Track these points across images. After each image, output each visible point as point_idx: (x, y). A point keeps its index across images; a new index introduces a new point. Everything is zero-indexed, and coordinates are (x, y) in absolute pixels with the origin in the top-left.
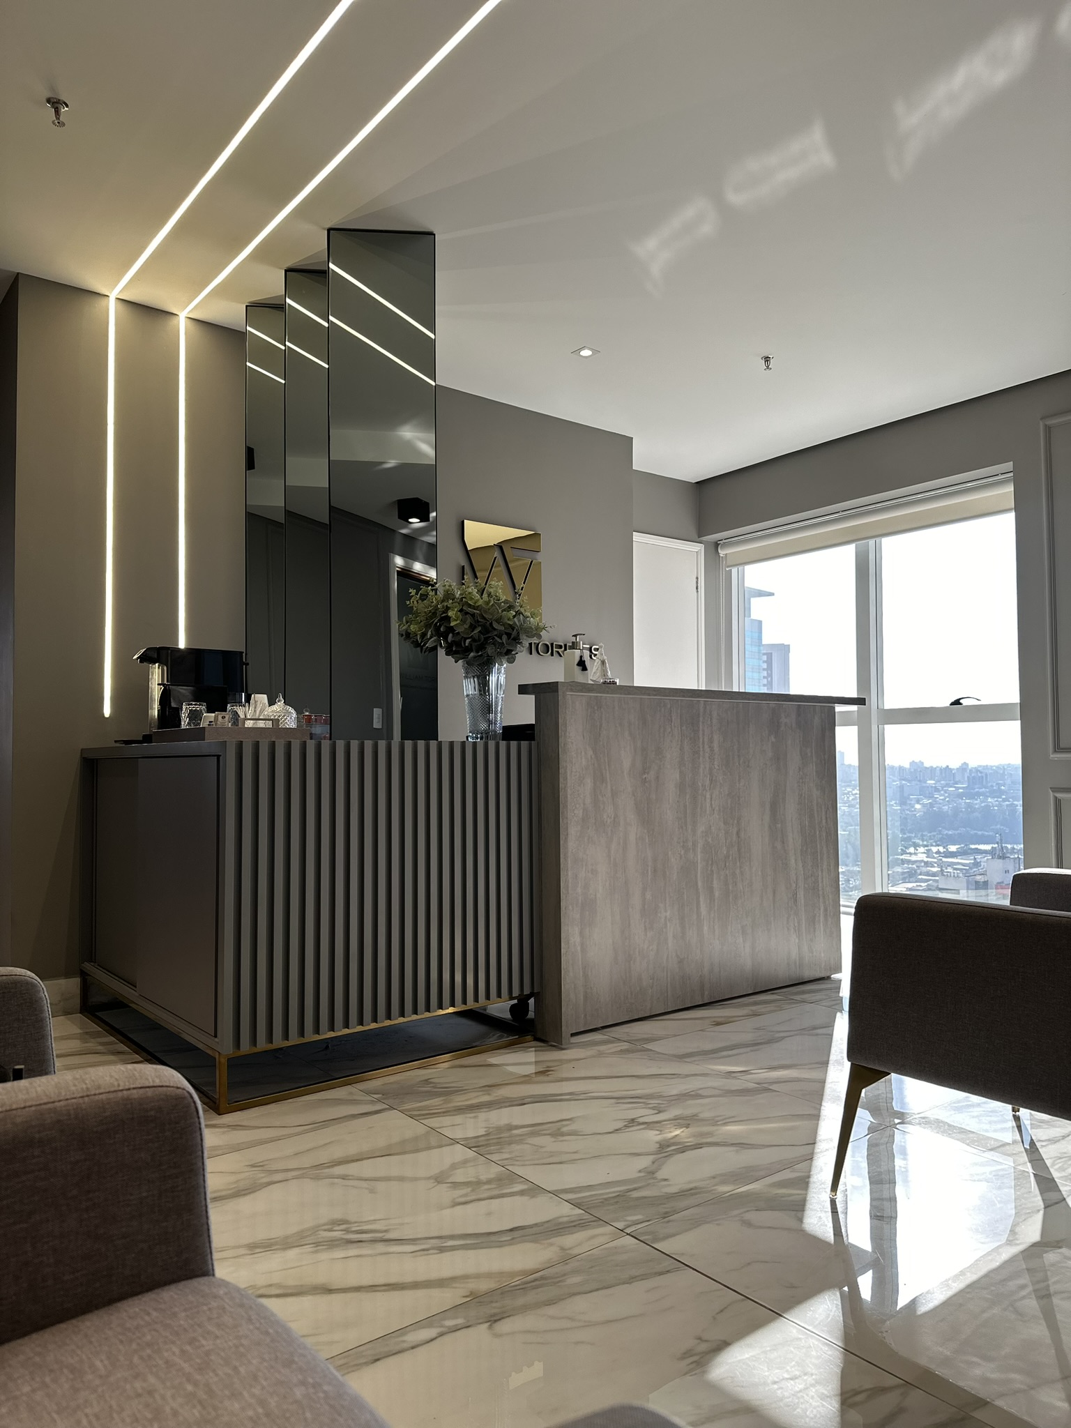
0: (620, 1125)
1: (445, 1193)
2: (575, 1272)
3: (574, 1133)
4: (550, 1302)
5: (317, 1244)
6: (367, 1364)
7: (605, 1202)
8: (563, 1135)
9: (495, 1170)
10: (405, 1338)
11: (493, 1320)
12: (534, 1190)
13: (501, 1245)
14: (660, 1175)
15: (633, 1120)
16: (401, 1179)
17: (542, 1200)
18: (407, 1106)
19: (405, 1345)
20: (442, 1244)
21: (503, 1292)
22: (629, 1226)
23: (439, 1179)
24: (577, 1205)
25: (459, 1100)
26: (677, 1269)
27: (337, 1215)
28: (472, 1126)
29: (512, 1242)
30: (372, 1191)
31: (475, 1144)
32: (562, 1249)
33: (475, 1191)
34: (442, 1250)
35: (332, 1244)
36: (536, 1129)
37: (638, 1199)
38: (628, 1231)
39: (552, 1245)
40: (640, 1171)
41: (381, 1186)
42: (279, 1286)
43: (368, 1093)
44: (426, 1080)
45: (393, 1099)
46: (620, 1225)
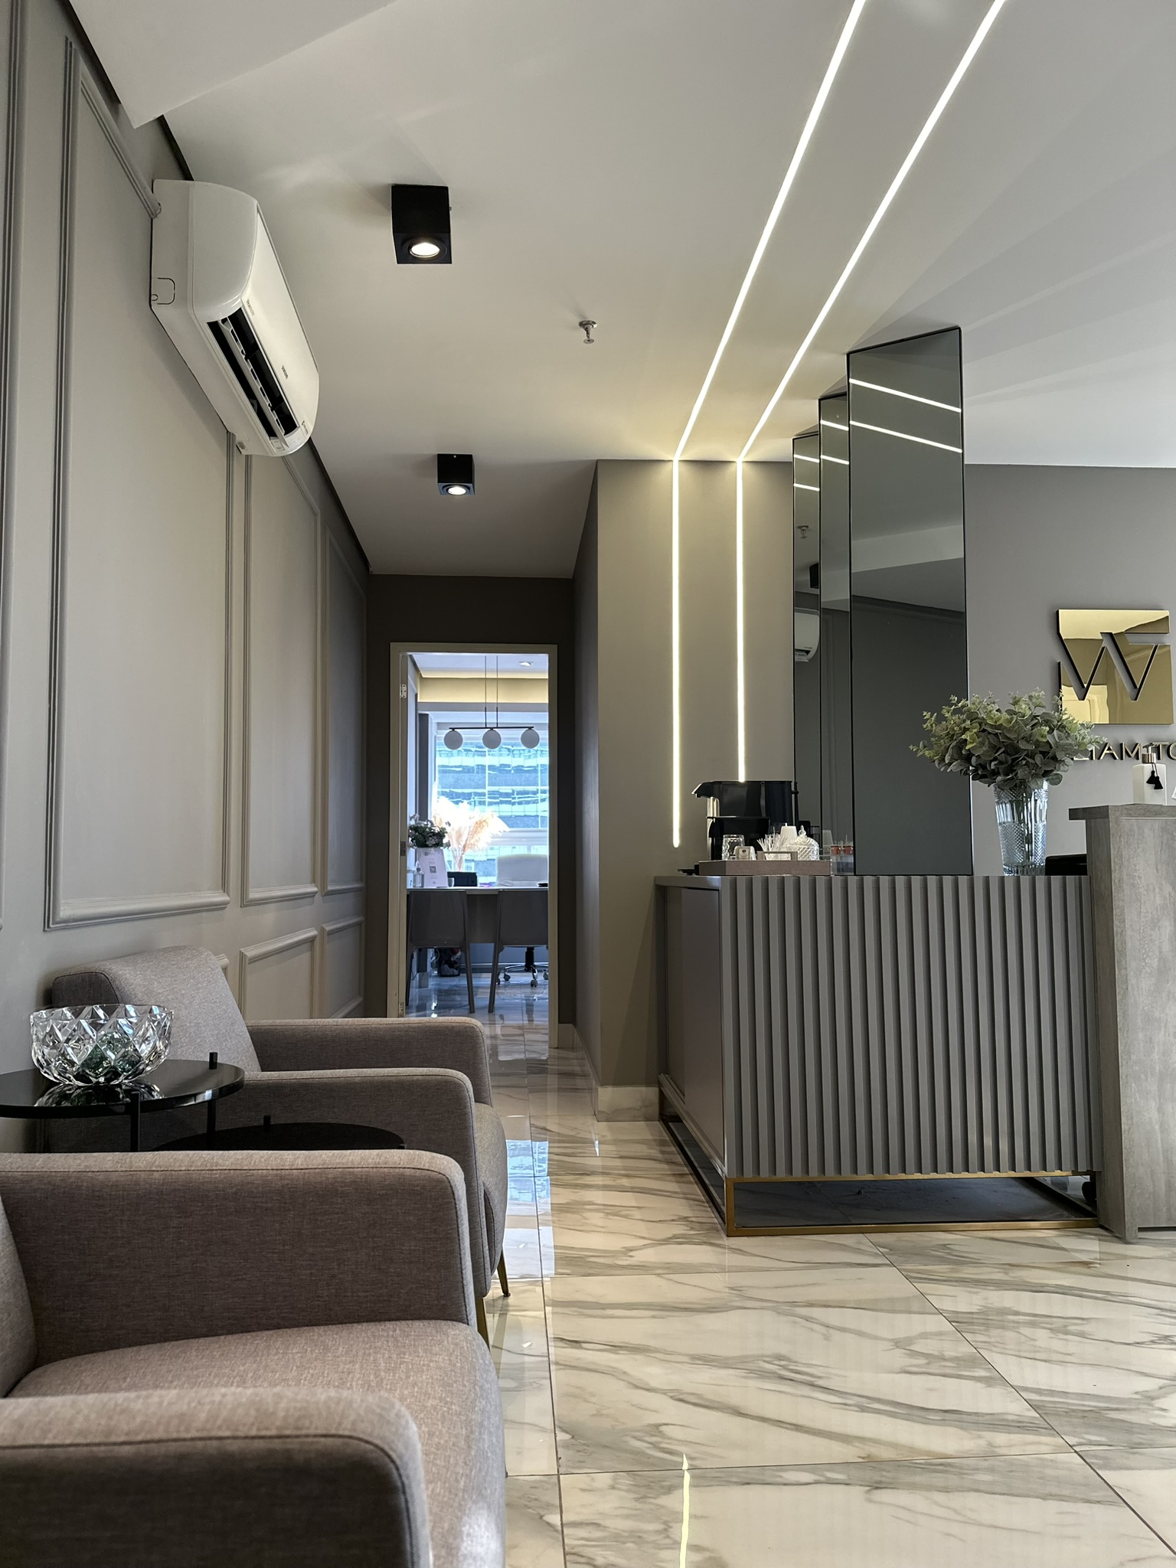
0: (1147, 1338)
1: (899, 1358)
2: (992, 1470)
3: (1082, 1335)
4: (946, 1490)
5: (751, 1371)
6: (737, 1483)
7: (1070, 1413)
8: (1066, 1333)
9: (965, 1349)
10: (781, 1474)
11: (877, 1486)
12: (996, 1379)
13: (927, 1422)
14: (1158, 1403)
15: (1166, 1337)
16: (860, 1334)
17: (997, 1391)
18: (909, 1267)
19: (779, 1480)
20: (866, 1404)
21: (897, 1464)
22: (1081, 1444)
23: (897, 1344)
24: (1034, 1406)
25: (968, 1272)
26: (1111, 1503)
27: (784, 1350)
28: (965, 1301)
29: (943, 1422)
30: (827, 1338)
31: (960, 1322)
32: (990, 1445)
33: (934, 1364)
34: (863, 1409)
35: (764, 1375)
36: (1036, 1320)
37: (1113, 1420)
38: (1077, 1449)
39: (980, 1437)
40: (1136, 1393)
41: (836, 1335)
42: (699, 1396)
43: (877, 1245)
44: (945, 1245)
45: (895, 1257)
46: (1072, 1440)
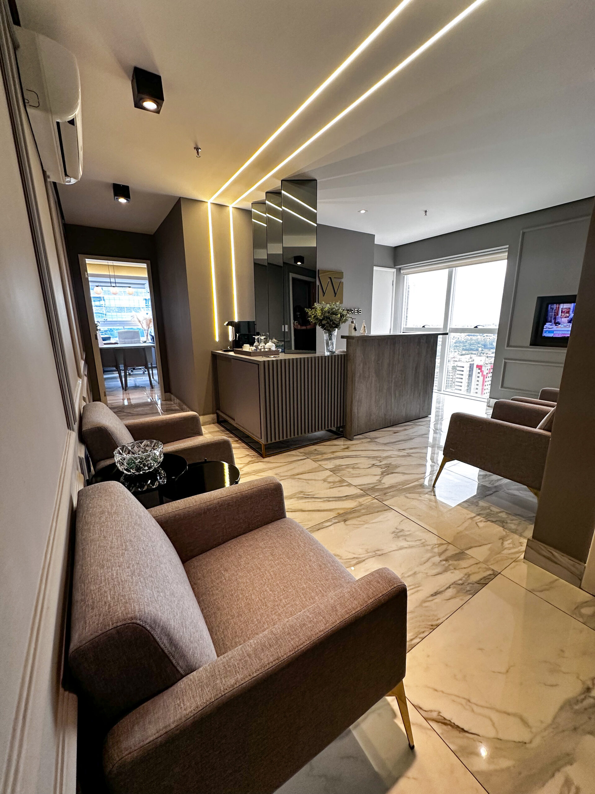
0: (370, 466)
1: (326, 485)
2: (363, 509)
3: (358, 468)
4: (358, 517)
5: (298, 498)
6: (316, 530)
7: (369, 489)
8: (355, 468)
9: (338, 479)
10: (324, 524)
11: (345, 521)
12: (350, 485)
13: (343, 500)
14: (383, 482)
15: (373, 464)
16: (315, 480)
17: (352, 488)
18: (312, 458)
19: (324, 526)
20: (329, 499)
21: (346, 513)
22: (375, 497)
23: (324, 480)
24: (362, 490)
25: (325, 456)
26: (389, 509)
27: (300, 489)
28: (330, 465)
29: (346, 500)
30: (308, 483)
31: (332, 470)
32: (359, 502)
33: (334, 485)
34: (329, 501)
35: (302, 498)
36: (348, 466)
37: (377, 489)
38: (376, 498)
39: (356, 501)
40: (377, 480)
41: (309, 482)
42: (291, 509)
43: (301, 453)
44: (316, 449)
45: (308, 455)
46: (374, 496)
